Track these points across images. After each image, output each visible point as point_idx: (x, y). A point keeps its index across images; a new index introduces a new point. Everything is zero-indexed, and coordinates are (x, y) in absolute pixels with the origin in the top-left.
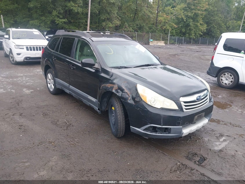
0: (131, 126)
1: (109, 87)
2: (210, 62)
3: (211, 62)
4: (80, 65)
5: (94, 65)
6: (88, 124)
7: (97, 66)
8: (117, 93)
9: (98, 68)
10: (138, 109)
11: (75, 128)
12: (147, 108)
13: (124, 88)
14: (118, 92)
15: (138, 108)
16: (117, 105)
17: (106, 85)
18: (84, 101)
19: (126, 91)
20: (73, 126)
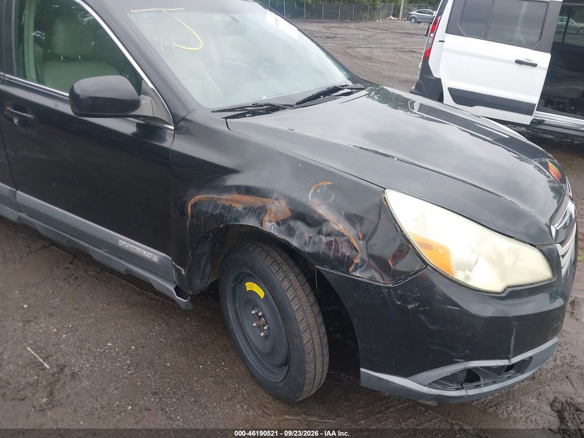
0: (361, 369)
1: (240, 207)
2: (420, 67)
3: (423, 66)
4: (66, 109)
5: (135, 104)
6: (137, 348)
7: (148, 107)
8: (291, 235)
9: (154, 119)
10: (410, 307)
11: (86, 383)
12: (454, 298)
13: (322, 210)
14: (291, 231)
15: (408, 303)
16: (286, 284)
17: (216, 196)
18: (99, 253)
19: (336, 228)
20: (73, 375)
